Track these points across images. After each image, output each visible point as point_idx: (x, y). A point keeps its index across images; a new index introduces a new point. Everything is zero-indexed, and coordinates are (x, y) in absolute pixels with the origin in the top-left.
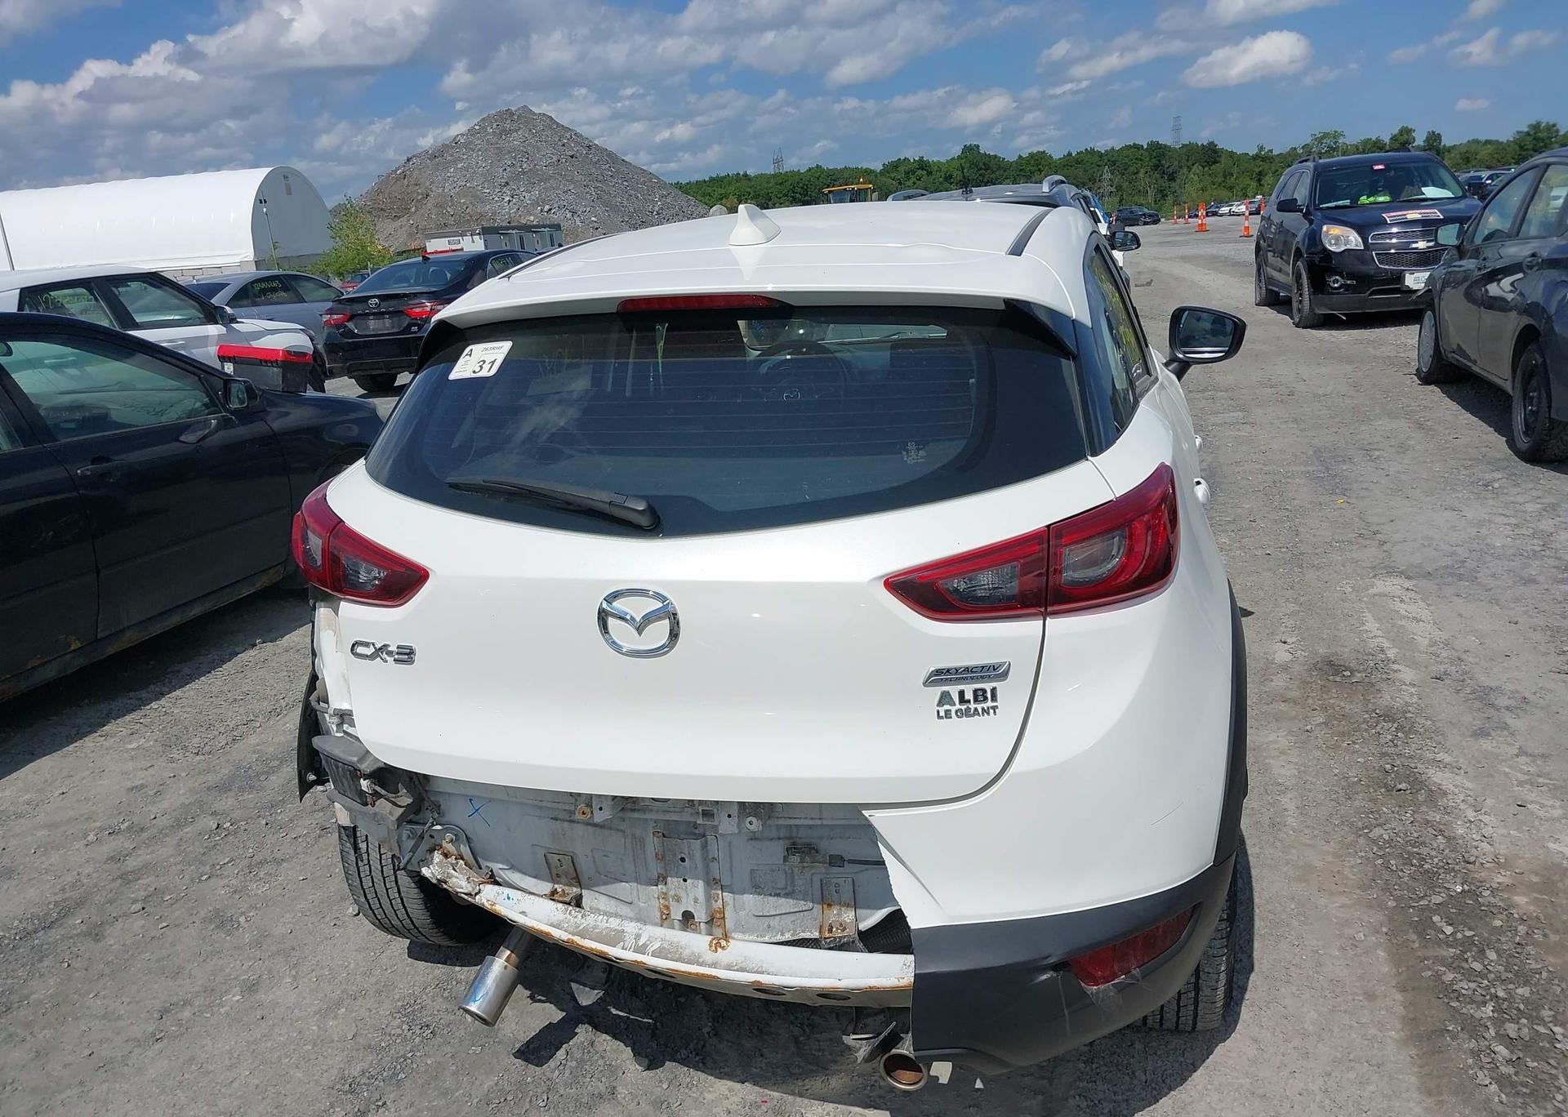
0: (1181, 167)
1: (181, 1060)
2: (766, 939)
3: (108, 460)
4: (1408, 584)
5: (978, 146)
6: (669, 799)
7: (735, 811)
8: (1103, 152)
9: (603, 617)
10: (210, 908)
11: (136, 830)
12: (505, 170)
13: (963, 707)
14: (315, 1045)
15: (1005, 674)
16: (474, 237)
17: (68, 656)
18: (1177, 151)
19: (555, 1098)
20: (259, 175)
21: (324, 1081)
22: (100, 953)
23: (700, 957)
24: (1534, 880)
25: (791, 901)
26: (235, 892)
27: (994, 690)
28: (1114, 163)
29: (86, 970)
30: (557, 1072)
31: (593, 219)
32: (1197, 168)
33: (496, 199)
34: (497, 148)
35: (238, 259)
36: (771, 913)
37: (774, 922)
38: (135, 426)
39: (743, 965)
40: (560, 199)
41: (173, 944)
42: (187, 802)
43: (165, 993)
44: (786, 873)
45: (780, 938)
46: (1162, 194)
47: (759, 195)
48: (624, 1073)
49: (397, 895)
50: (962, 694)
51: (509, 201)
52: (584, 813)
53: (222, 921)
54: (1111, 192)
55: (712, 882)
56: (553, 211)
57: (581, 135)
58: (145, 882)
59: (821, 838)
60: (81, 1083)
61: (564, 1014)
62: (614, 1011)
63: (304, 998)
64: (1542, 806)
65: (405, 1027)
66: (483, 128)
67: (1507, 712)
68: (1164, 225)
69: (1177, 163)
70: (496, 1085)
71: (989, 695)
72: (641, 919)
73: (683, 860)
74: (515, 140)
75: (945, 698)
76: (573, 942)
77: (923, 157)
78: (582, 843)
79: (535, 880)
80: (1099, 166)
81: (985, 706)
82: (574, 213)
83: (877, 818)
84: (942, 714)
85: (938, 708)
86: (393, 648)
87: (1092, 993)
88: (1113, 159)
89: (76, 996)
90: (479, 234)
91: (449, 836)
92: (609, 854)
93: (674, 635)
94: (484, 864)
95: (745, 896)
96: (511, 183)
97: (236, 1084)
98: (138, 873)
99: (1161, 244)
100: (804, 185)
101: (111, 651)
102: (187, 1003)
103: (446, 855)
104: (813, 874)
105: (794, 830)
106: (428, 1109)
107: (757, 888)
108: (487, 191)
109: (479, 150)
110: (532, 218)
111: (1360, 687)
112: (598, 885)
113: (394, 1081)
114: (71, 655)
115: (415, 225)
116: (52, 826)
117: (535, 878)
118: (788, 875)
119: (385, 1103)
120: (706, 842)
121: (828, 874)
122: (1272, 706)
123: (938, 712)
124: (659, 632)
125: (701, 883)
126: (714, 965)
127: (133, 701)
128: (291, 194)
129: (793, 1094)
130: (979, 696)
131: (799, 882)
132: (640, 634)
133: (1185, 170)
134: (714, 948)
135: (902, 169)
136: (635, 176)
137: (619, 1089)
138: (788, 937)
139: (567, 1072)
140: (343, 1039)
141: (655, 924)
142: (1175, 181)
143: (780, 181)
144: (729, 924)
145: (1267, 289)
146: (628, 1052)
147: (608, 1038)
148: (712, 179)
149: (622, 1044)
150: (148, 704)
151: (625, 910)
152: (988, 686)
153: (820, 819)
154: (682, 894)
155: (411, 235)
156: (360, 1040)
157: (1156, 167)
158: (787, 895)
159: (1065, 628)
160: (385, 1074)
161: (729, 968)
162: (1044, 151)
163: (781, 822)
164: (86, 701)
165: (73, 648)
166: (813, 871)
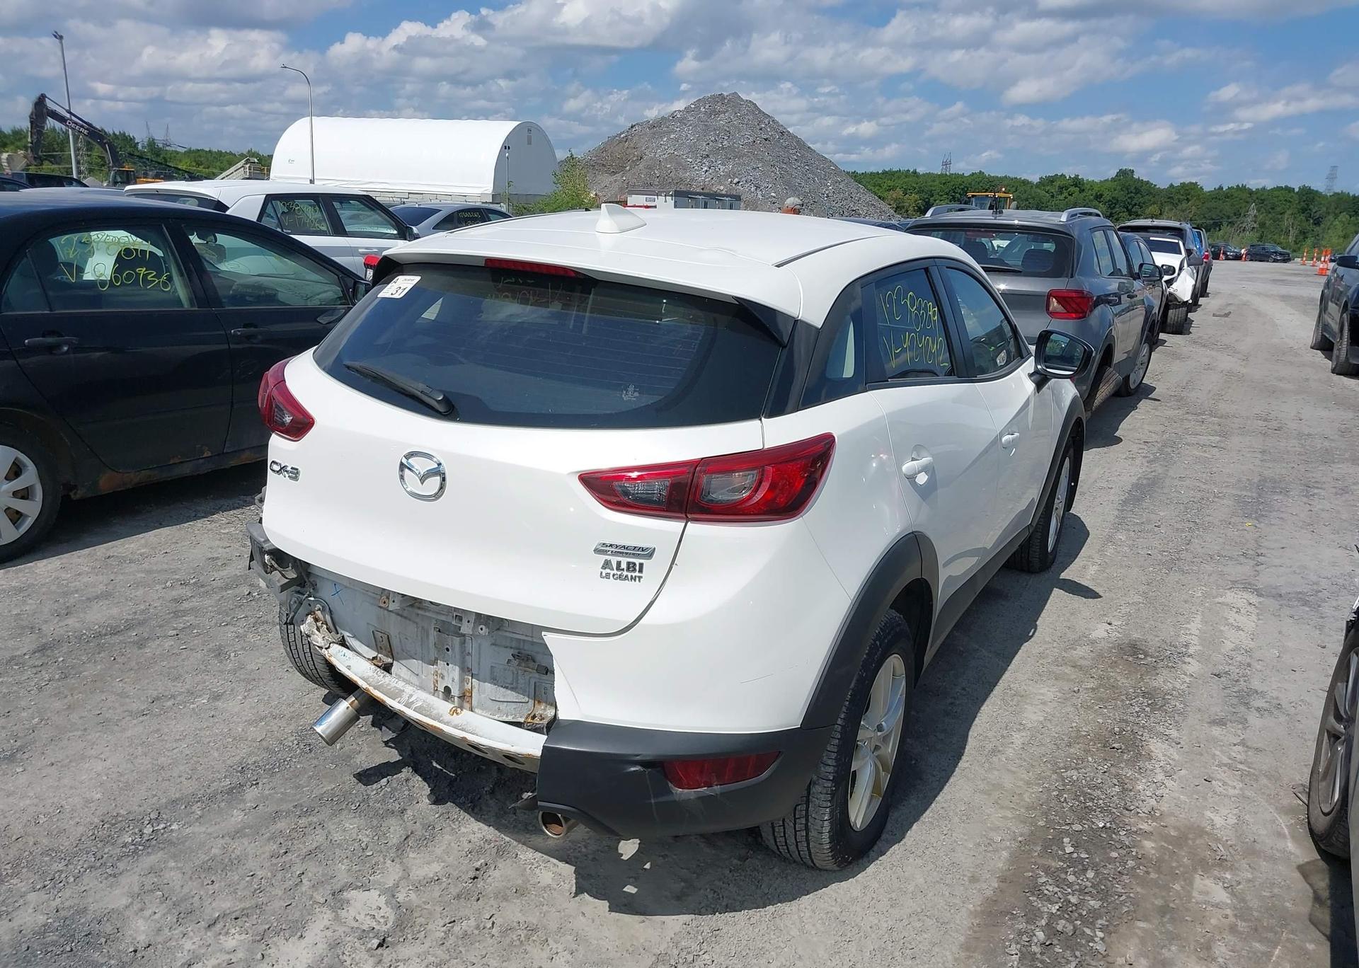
0: (1329, 213)
1: (151, 730)
2: (496, 717)
3: (256, 327)
4: (1254, 599)
5: (1133, 171)
6: (440, 604)
7: (472, 619)
8: (1254, 190)
9: (402, 467)
10: (217, 644)
11: (200, 585)
12: (708, 144)
13: (619, 573)
14: (235, 739)
15: (650, 556)
16: (667, 197)
17: (201, 461)
18: (1327, 199)
19: (363, 806)
20: (509, 126)
21: (229, 762)
22: (137, 656)
23: (441, 716)
24: (1172, 834)
25: (514, 693)
26: (237, 637)
27: (641, 565)
28: (1263, 201)
29: (124, 664)
30: (375, 792)
31: (773, 194)
32: (1344, 217)
33: (696, 168)
34: (706, 125)
35: (479, 191)
36: (500, 700)
37: (503, 706)
38: (290, 305)
39: (464, 727)
40: (749, 174)
41: (183, 660)
42: (239, 574)
43: (163, 688)
44: (513, 673)
45: (505, 718)
46: (1304, 234)
47: (923, 191)
48: (418, 802)
49: (308, 650)
50: (619, 563)
51: (707, 171)
52: (385, 603)
53: (220, 653)
54: (1253, 228)
55: (465, 670)
56: (740, 184)
57: (778, 122)
58: (187, 618)
59: (537, 653)
60: (85, 729)
61: (401, 758)
62: (435, 764)
63: (244, 711)
64: (1225, 784)
65: (296, 742)
66: (698, 107)
67: (1255, 711)
68: (1296, 265)
69: (1325, 209)
70: (332, 790)
71: (637, 568)
72: (422, 688)
73: (448, 650)
74: (722, 121)
75: (607, 564)
76: (368, 690)
77: (1078, 176)
78: (394, 627)
79: (368, 648)
80: (1247, 202)
81: (634, 575)
82: (757, 187)
83: (549, 638)
84: (604, 575)
85: (602, 570)
86: (289, 469)
87: (676, 793)
88: (1263, 198)
89: (109, 678)
90: (672, 195)
91: (318, 606)
92: (409, 638)
93: (442, 487)
94: (340, 631)
95: (486, 684)
96: (711, 156)
97: (175, 751)
98: (185, 612)
99: (1275, 281)
100: (965, 187)
101: (233, 463)
102: (173, 697)
103: (316, 620)
104: (530, 678)
105: (522, 644)
106: (282, 793)
107: (494, 680)
108: (691, 160)
109: (690, 125)
110: (722, 188)
111: (1144, 668)
112: (401, 659)
113: (271, 772)
114: (203, 460)
115: (626, 182)
116: (149, 572)
117: (368, 647)
118: (515, 675)
119: (258, 783)
120: (465, 640)
121: (540, 679)
122: (1060, 668)
123: (601, 573)
124: (433, 484)
125: (457, 668)
126: (447, 724)
127: (241, 502)
128: (531, 144)
129: (519, 842)
130: (631, 567)
131: (521, 681)
132: (422, 483)
133: (1331, 217)
134: (452, 713)
135: (1057, 184)
136: (817, 163)
137: (409, 812)
138: (510, 719)
139: (382, 793)
140: (254, 741)
141: (430, 693)
142: (1319, 225)
143: (944, 181)
144: (474, 702)
145: (1323, 335)
146: (427, 790)
147: (420, 779)
148: (885, 173)
149: (427, 785)
150: (248, 506)
151: (414, 680)
152: (637, 561)
153: (532, 637)
154: (445, 674)
155: (621, 189)
156: (264, 743)
157: (1304, 210)
158: (512, 689)
159: (697, 530)
160: (267, 767)
161: (455, 727)
162: (1196, 183)
163: (507, 634)
164: (212, 496)
165: (205, 455)
166: (531, 675)
